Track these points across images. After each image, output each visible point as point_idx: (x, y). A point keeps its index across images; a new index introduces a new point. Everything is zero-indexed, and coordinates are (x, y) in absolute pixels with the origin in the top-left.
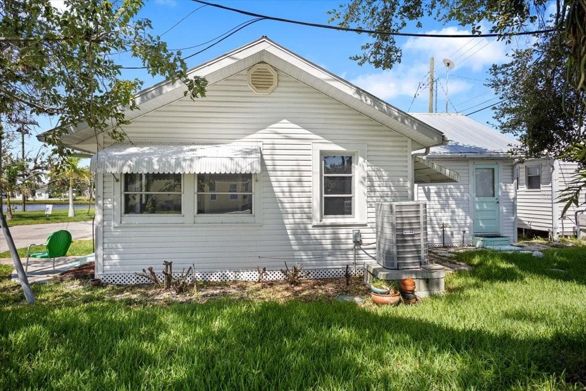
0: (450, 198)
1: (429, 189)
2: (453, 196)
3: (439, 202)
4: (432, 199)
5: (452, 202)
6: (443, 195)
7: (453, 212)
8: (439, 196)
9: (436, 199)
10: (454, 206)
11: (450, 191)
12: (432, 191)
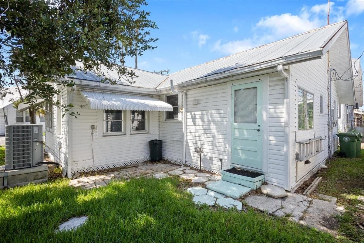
0: (212, 123)
1: (195, 114)
2: (214, 122)
3: (203, 127)
4: (197, 124)
5: (213, 127)
6: (206, 120)
7: (214, 137)
8: (203, 121)
9: (201, 124)
10: (215, 132)
11: (211, 116)
12: (197, 116)
